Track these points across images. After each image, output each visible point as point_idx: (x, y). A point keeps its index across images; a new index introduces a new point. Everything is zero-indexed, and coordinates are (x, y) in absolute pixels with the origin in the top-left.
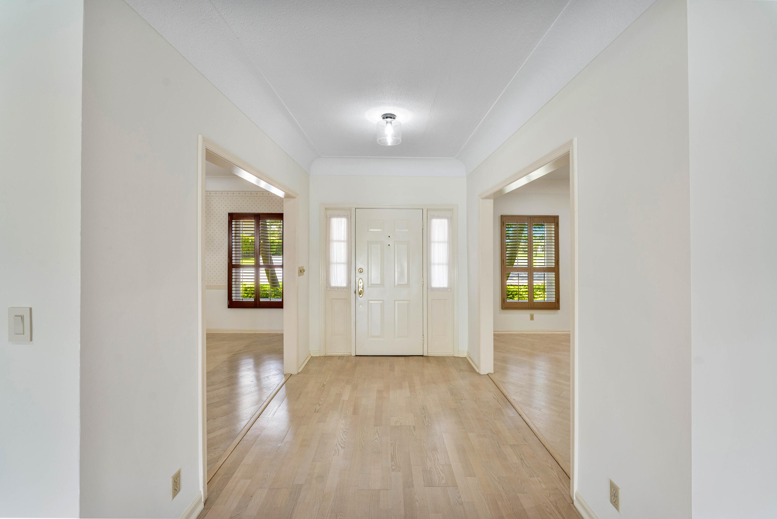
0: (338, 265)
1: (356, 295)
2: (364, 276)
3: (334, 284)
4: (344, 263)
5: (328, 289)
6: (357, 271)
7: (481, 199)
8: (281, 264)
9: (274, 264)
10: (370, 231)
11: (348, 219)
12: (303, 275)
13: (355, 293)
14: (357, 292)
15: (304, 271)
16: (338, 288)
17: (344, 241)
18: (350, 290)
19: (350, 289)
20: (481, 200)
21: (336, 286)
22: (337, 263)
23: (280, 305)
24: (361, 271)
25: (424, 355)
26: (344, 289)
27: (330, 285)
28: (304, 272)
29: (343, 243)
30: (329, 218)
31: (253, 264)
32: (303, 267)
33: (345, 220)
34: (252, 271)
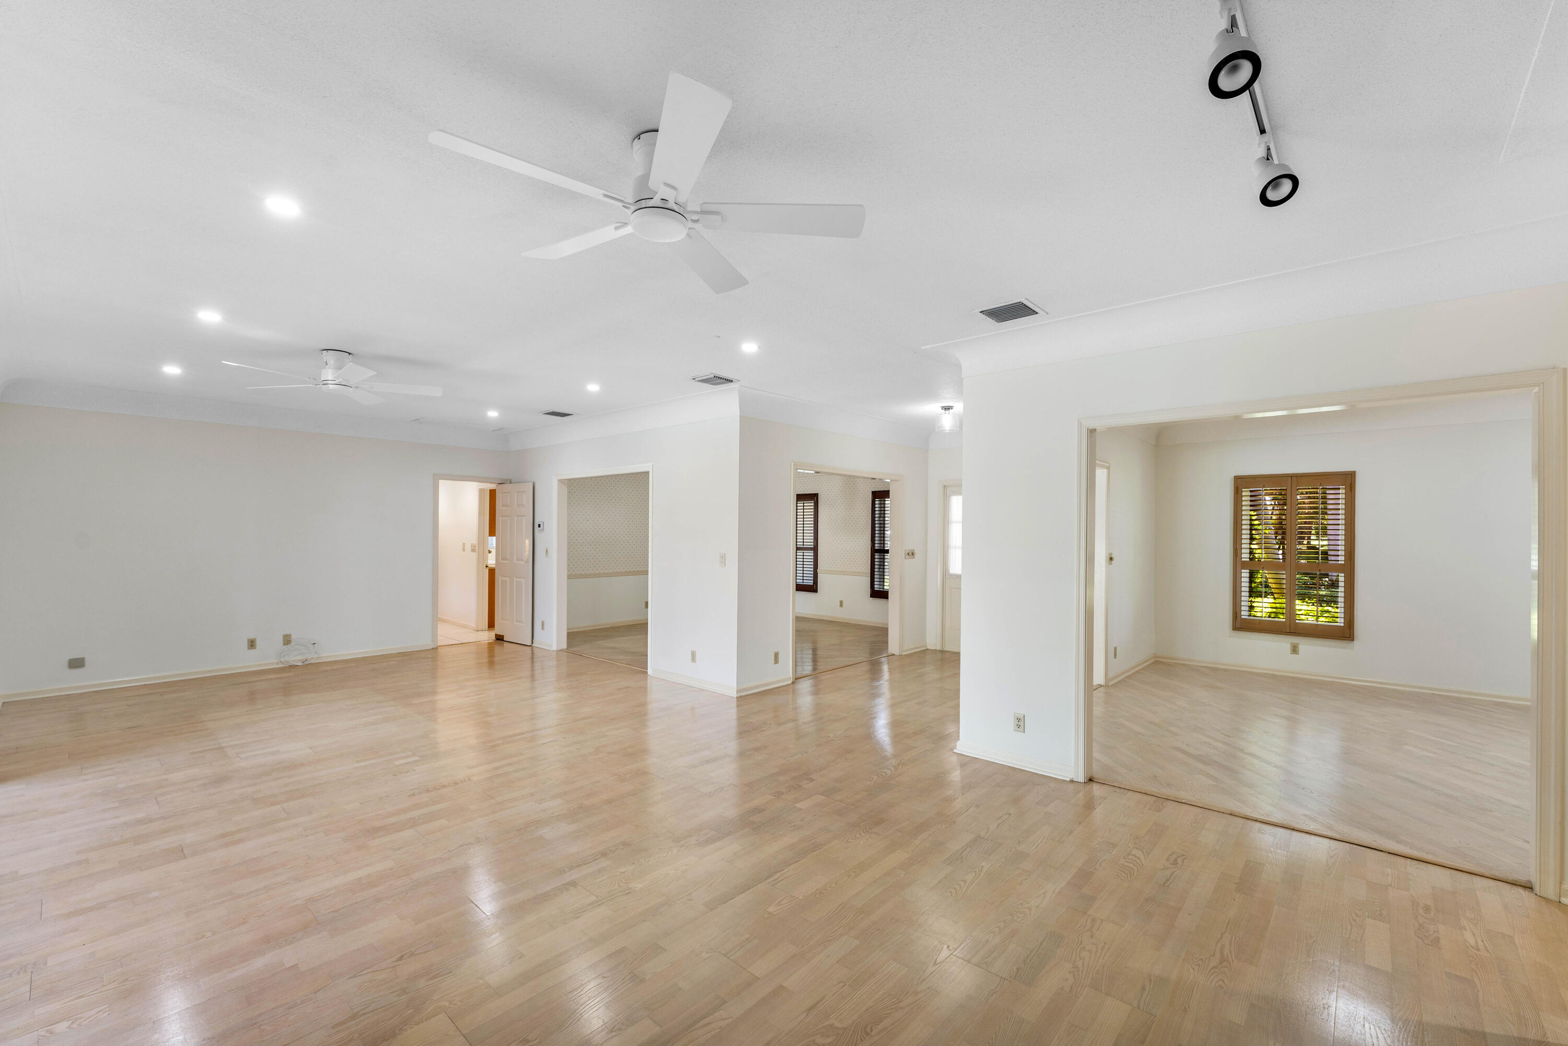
3: (951, 569)
5: (947, 576)
12: (913, 558)
15: (914, 554)
16: (954, 575)
21: (953, 572)
26: (959, 577)
27: (948, 571)
28: (915, 556)
30: (949, 496)
32: (914, 550)
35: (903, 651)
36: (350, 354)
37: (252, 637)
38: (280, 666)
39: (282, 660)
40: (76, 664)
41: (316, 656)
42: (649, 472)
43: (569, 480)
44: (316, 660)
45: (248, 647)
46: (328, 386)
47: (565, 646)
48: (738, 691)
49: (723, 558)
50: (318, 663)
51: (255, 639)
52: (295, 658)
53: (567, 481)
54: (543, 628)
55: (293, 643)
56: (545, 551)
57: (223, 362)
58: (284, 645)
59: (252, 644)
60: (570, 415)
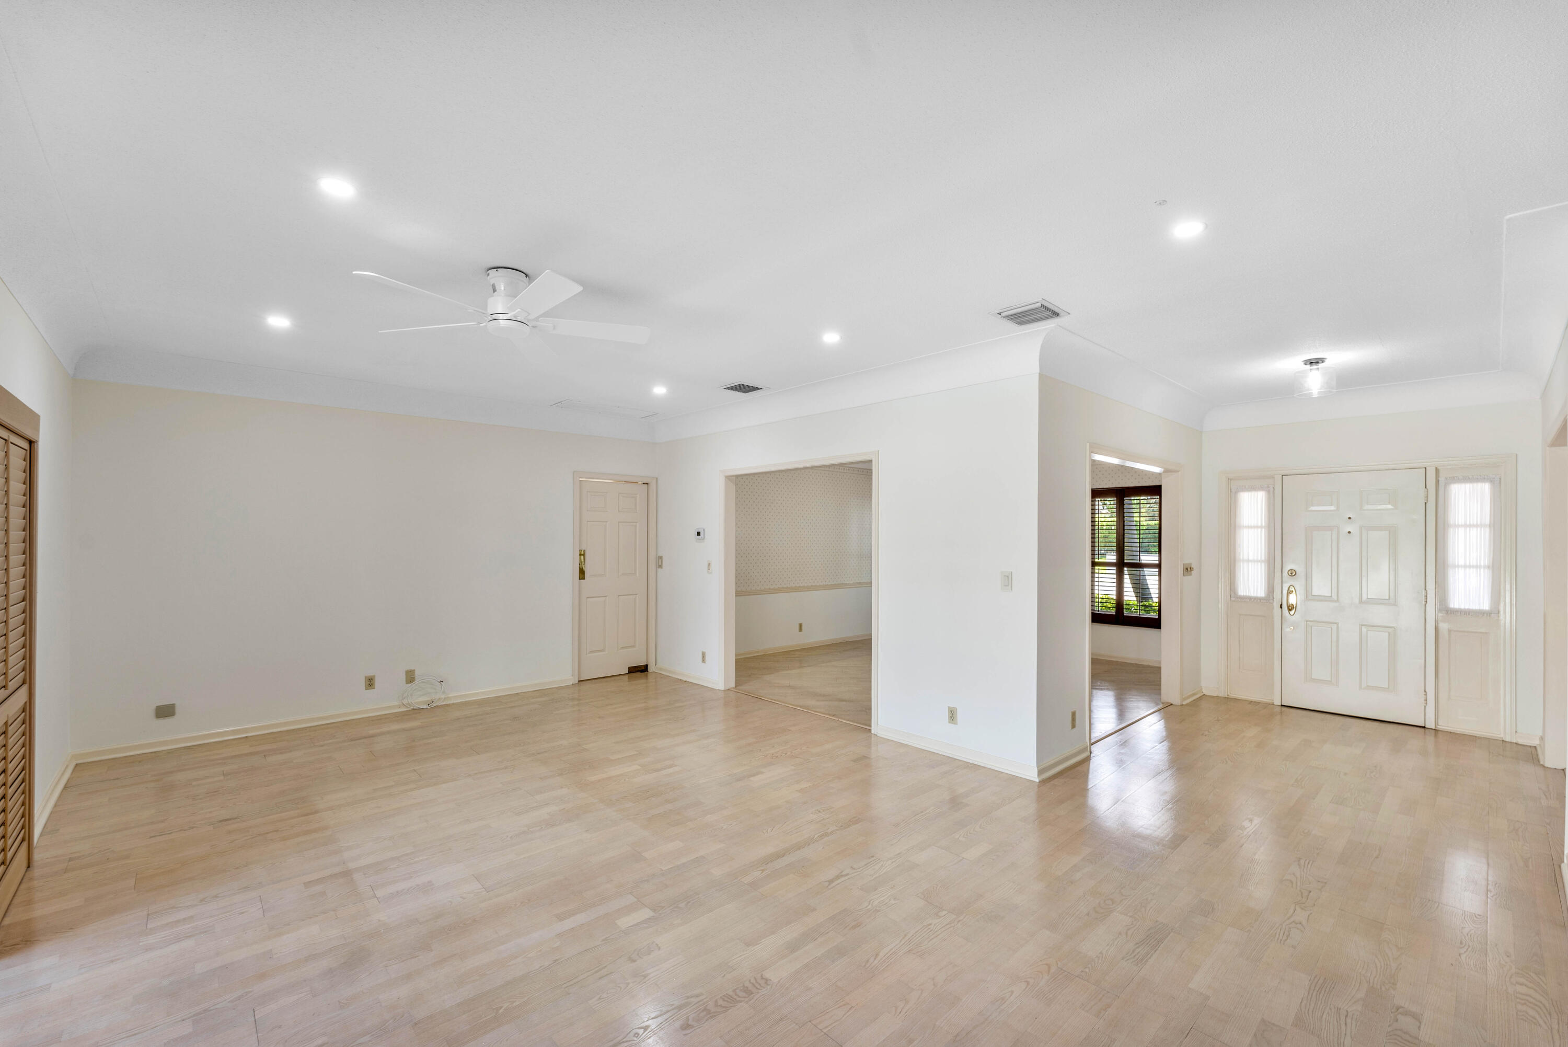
0: (1250, 564)
1: (1283, 611)
2: (1299, 584)
3: (1242, 591)
4: (1261, 561)
5: (1233, 599)
6: (1285, 574)
7: (1548, 446)
8: (1157, 562)
9: (1143, 562)
10: (1310, 509)
11: (1269, 492)
12: (1191, 575)
13: (1281, 607)
14: (1285, 606)
15: (1191, 569)
16: (1250, 598)
17: (1261, 527)
18: (1272, 603)
19: (1271, 601)
20: (1548, 448)
21: (1247, 594)
22: (1248, 561)
23: (1155, 624)
24: (1293, 573)
25: (1426, 727)
26: (1262, 601)
27: (1235, 593)
28: (1192, 572)
29: (1259, 530)
30: (1236, 493)
31: (1115, 561)
32: (1191, 564)
33: (1264, 494)
34: (1113, 570)
35: (1185, 699)
36: (526, 275)
37: (370, 673)
38: (403, 709)
39: (405, 702)
40: (165, 712)
41: (443, 696)
42: (872, 461)
43: (737, 476)
44: (443, 702)
45: (366, 687)
46: (499, 322)
47: (732, 684)
48: (1040, 772)
49: (1007, 580)
50: (447, 705)
51: (374, 676)
52: (419, 699)
53: (734, 478)
54: (704, 660)
55: (416, 682)
56: (707, 566)
57: (354, 273)
58: (407, 683)
59: (370, 683)
60: (757, 389)
